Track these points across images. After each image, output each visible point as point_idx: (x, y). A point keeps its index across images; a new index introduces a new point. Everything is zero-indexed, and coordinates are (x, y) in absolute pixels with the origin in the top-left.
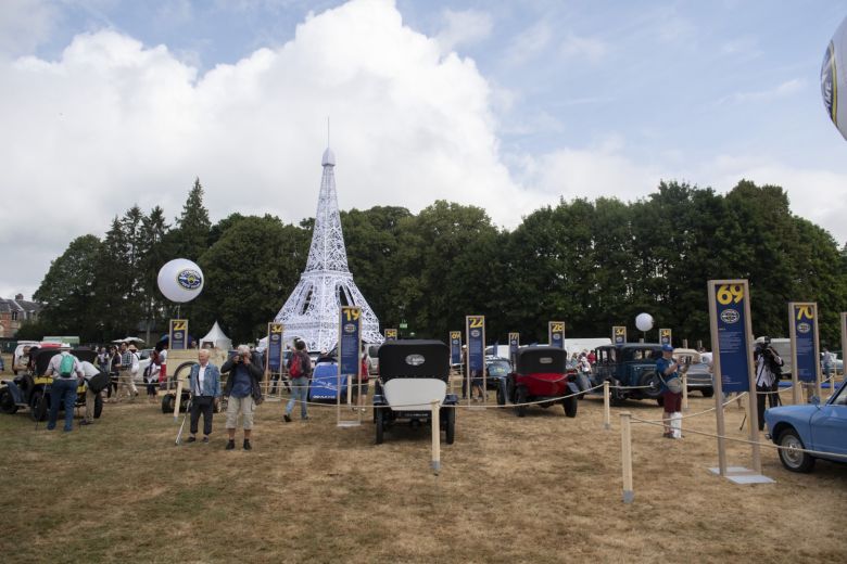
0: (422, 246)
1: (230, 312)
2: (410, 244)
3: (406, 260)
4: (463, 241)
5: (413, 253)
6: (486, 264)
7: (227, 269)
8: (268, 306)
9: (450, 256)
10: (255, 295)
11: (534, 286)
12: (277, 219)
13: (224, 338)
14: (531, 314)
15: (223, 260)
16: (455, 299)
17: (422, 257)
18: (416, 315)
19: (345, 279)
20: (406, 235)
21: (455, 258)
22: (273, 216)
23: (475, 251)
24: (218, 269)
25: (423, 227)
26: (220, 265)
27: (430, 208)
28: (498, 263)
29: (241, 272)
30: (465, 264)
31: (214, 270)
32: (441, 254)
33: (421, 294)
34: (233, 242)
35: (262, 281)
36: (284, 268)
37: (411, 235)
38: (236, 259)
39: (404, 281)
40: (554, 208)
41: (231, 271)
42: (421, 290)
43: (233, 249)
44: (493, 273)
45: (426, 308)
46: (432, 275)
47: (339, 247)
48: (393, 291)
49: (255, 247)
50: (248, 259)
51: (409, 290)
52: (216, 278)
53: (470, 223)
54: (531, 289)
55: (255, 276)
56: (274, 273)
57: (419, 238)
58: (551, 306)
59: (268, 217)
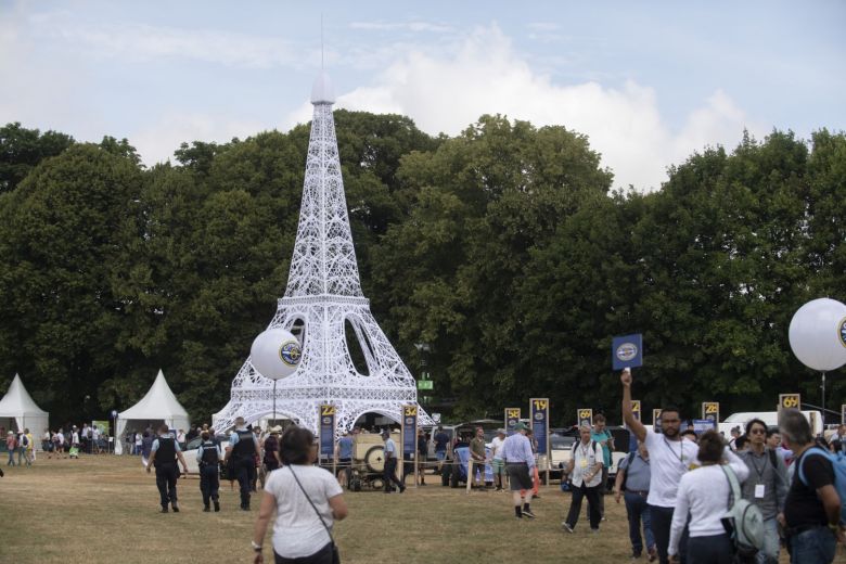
0: (455, 216)
1: (50, 355)
2: (433, 210)
3: (423, 247)
4: (548, 215)
5: (440, 230)
6: (596, 264)
7: (40, 262)
8: (132, 341)
9: (520, 244)
10: (106, 319)
11: (689, 307)
12: (125, 147)
13: (34, 409)
14: (684, 364)
15: (33, 244)
16: (537, 331)
17: (458, 240)
18: (448, 360)
19: (357, 308)
20: (426, 193)
21: (531, 249)
22: (119, 139)
23: (573, 236)
24: (25, 263)
25: (461, 176)
26: (26, 253)
27: (470, 132)
28: (620, 264)
29: (72, 269)
30: (556, 263)
31: (14, 264)
32: (502, 237)
33: (459, 317)
34: (49, 205)
35: (118, 288)
36: (161, 260)
37: (435, 192)
38: (61, 241)
39: (423, 291)
40: (729, 152)
41: (49, 266)
42: (458, 308)
43: (53, 220)
44: (610, 282)
45: (468, 345)
46: (483, 279)
47: (345, 251)
48: (399, 310)
49: (95, 214)
50: (84, 242)
51: (433, 308)
52: (21, 280)
53: (560, 171)
54: (683, 312)
55: (100, 278)
56: (141, 270)
57: (452, 201)
58: (720, 347)
59: (109, 144)
